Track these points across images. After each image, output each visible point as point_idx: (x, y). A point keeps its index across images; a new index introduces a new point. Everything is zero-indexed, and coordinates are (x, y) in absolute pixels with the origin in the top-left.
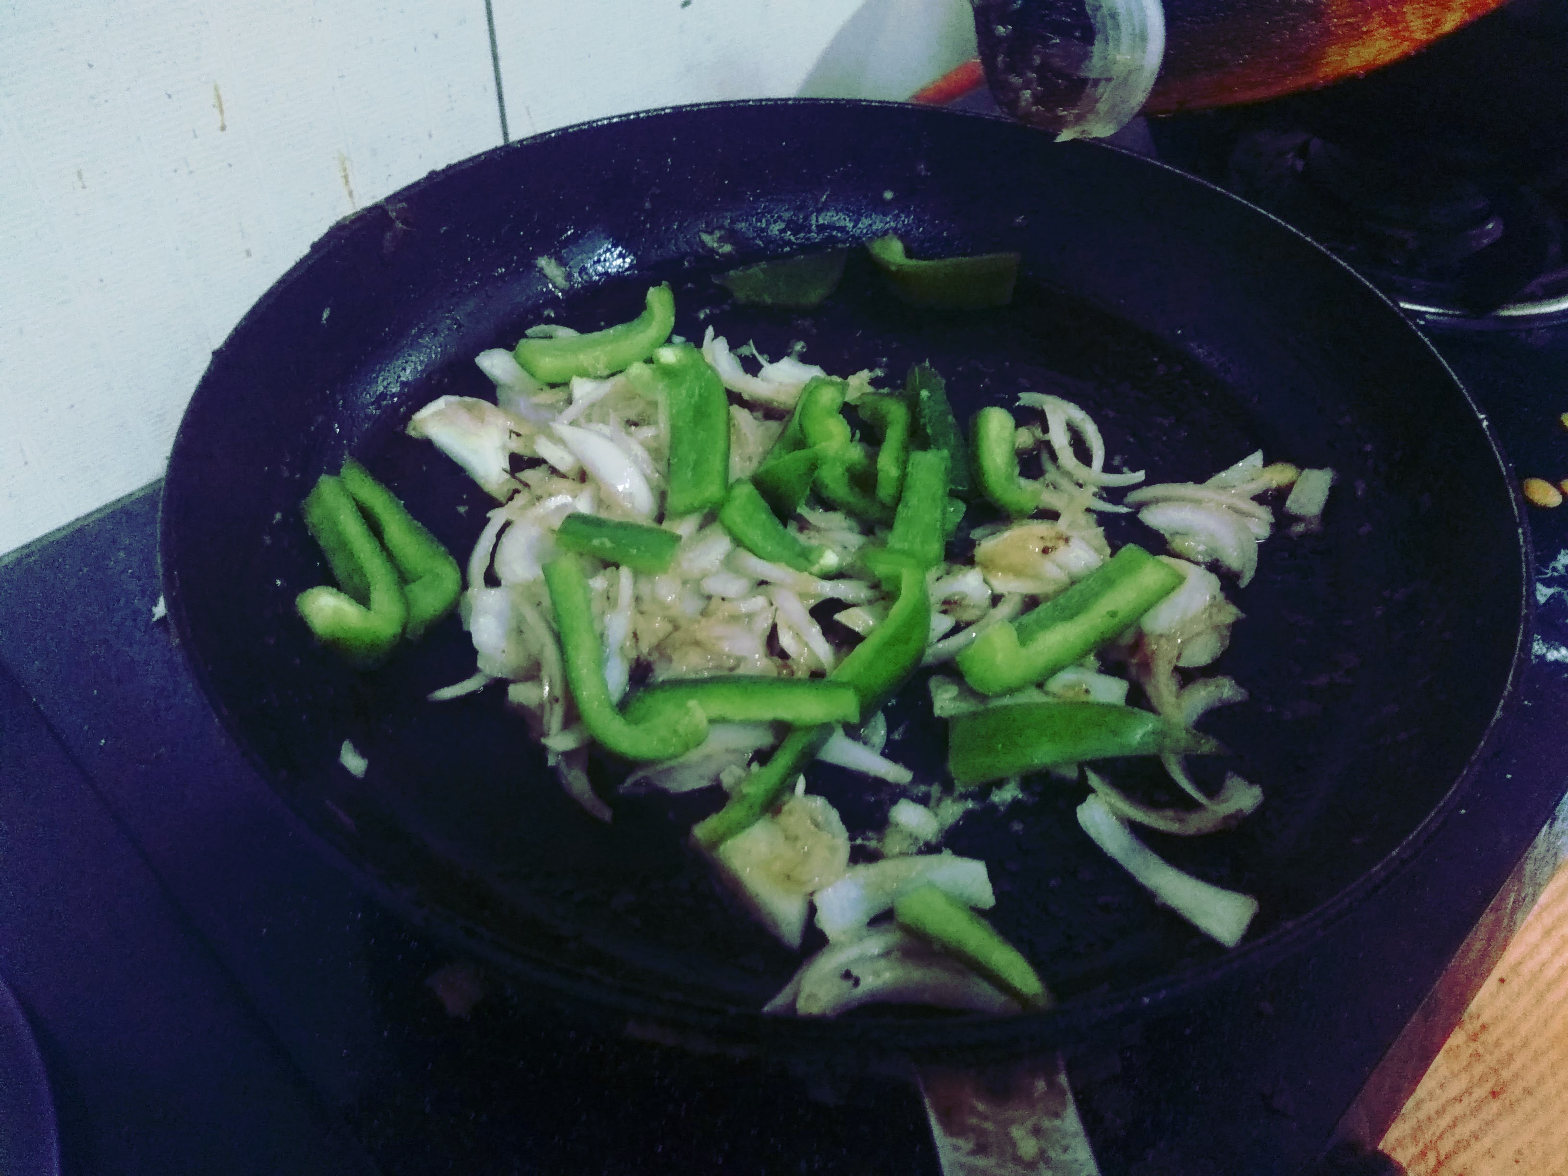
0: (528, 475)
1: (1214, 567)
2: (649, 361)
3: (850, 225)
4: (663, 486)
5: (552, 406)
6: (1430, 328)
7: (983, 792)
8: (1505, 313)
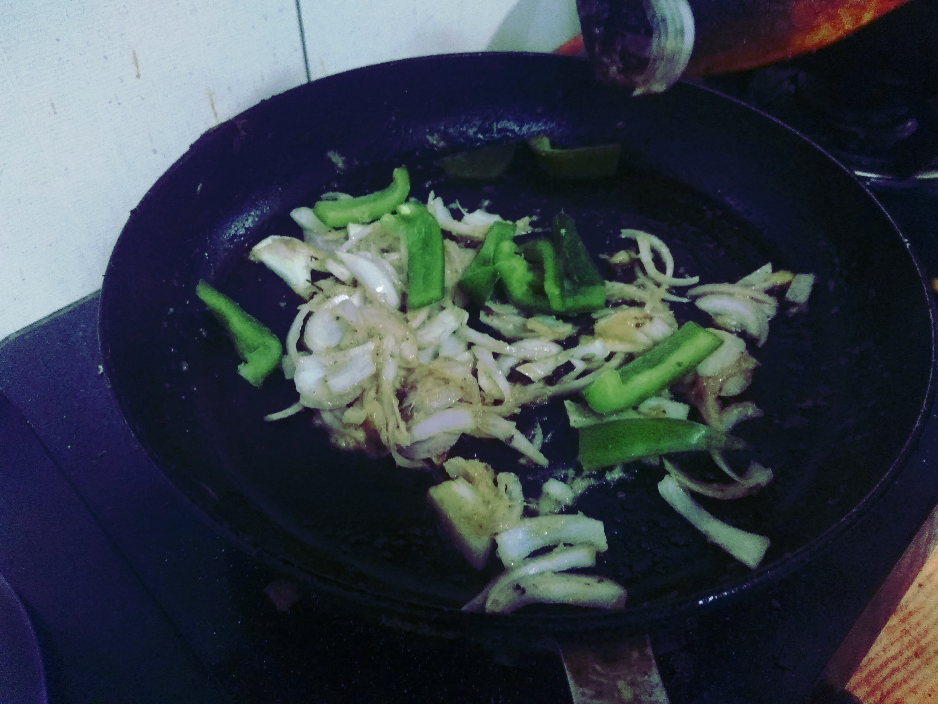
0: (322, 283)
1: (743, 334)
2: (394, 213)
3: (517, 129)
4: (404, 289)
5: (336, 241)
6: (874, 187)
7: (600, 473)
8: (919, 177)
